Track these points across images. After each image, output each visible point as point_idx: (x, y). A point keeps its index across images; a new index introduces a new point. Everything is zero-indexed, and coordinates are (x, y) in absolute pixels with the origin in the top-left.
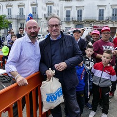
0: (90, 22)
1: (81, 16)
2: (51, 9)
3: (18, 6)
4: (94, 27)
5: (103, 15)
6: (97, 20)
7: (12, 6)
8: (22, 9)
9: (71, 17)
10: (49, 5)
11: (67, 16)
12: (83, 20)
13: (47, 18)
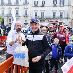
0: (48, 19)
1: (43, 15)
2: (26, 11)
3: (8, 9)
4: (50, 22)
5: (55, 15)
6: (52, 18)
7: (4, 9)
8: (10, 11)
9: (38, 16)
10: (25, 9)
11: (35, 15)
12: (44, 18)
13: (24, 16)
